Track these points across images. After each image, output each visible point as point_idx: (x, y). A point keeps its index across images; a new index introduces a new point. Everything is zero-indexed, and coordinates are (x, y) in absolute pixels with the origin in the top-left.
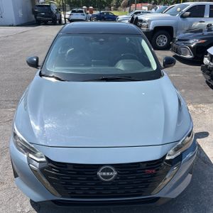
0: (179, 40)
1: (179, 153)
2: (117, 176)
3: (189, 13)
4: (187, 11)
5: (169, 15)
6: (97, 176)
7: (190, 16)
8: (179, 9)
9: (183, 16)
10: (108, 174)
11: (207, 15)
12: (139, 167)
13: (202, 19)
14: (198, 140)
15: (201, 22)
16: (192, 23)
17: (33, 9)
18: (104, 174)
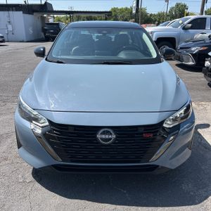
0: (181, 48)
1: (177, 124)
2: (116, 139)
3: (190, 25)
4: (189, 23)
5: (171, 27)
6: (97, 139)
7: (191, 28)
8: (180, 22)
9: (185, 28)
10: (107, 137)
11: (208, 27)
12: (137, 131)
13: (203, 31)
14: (199, 130)
15: (203, 33)
16: (194, 34)
17: (43, 28)
18: (103, 136)
